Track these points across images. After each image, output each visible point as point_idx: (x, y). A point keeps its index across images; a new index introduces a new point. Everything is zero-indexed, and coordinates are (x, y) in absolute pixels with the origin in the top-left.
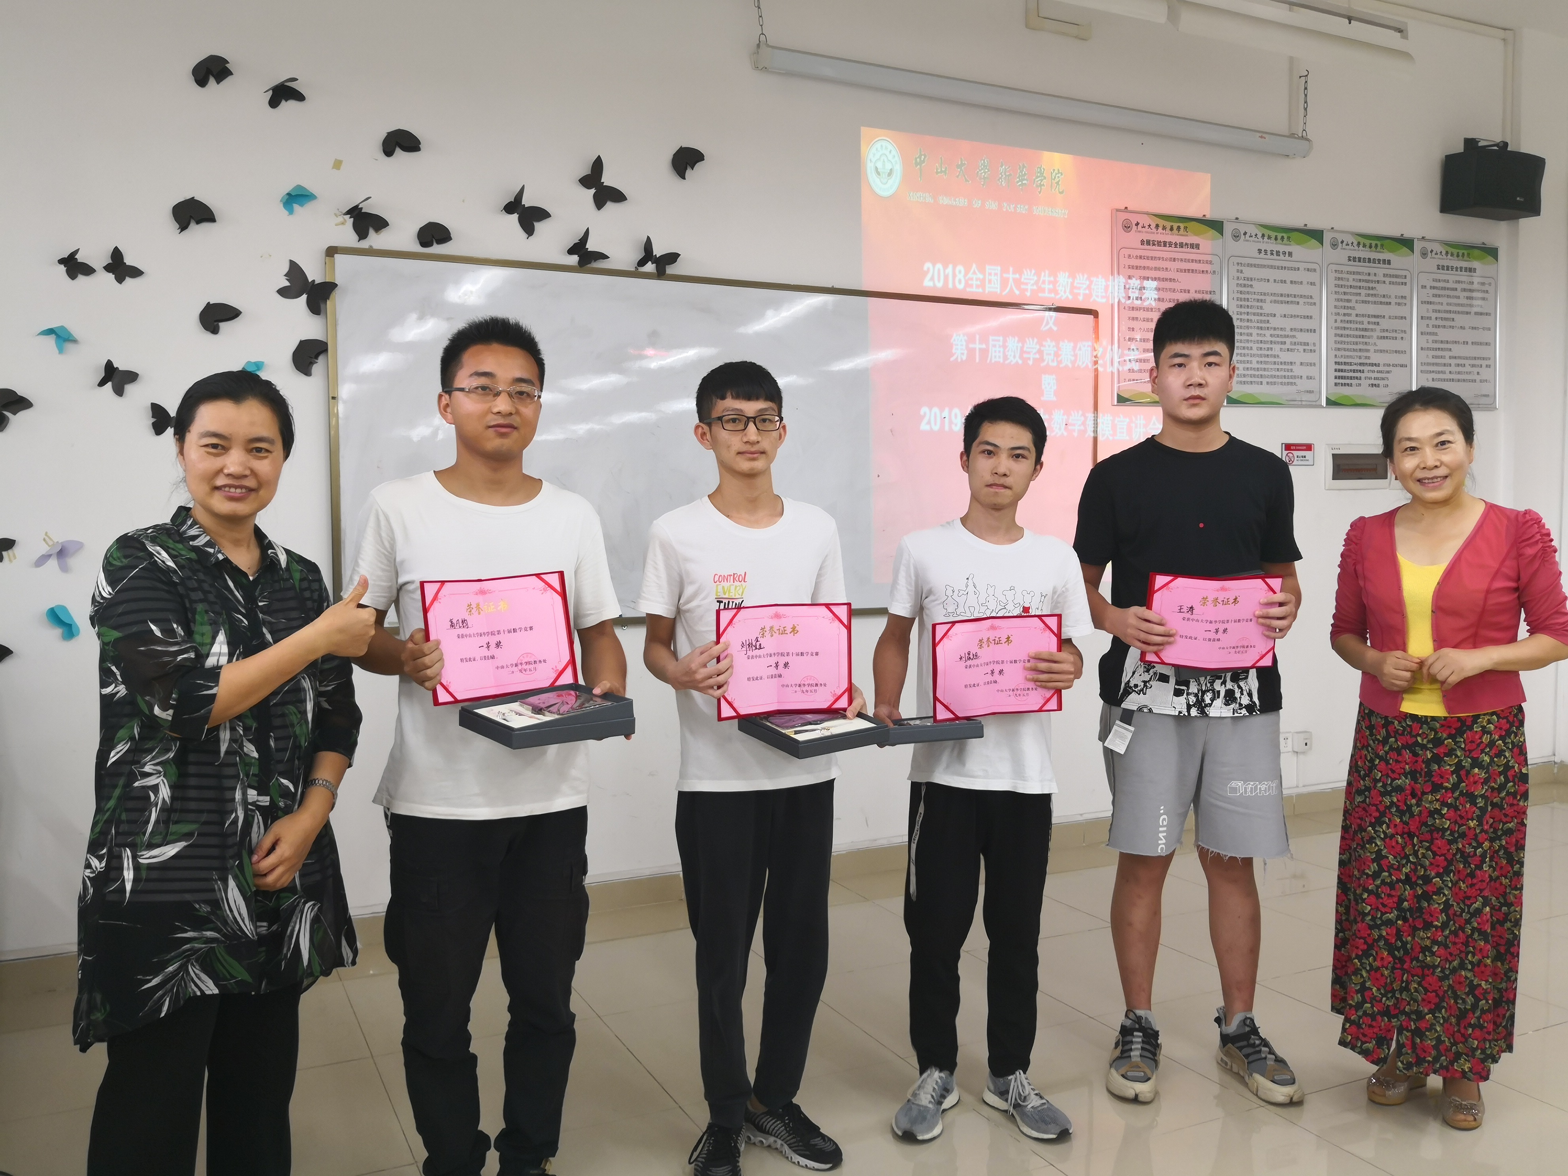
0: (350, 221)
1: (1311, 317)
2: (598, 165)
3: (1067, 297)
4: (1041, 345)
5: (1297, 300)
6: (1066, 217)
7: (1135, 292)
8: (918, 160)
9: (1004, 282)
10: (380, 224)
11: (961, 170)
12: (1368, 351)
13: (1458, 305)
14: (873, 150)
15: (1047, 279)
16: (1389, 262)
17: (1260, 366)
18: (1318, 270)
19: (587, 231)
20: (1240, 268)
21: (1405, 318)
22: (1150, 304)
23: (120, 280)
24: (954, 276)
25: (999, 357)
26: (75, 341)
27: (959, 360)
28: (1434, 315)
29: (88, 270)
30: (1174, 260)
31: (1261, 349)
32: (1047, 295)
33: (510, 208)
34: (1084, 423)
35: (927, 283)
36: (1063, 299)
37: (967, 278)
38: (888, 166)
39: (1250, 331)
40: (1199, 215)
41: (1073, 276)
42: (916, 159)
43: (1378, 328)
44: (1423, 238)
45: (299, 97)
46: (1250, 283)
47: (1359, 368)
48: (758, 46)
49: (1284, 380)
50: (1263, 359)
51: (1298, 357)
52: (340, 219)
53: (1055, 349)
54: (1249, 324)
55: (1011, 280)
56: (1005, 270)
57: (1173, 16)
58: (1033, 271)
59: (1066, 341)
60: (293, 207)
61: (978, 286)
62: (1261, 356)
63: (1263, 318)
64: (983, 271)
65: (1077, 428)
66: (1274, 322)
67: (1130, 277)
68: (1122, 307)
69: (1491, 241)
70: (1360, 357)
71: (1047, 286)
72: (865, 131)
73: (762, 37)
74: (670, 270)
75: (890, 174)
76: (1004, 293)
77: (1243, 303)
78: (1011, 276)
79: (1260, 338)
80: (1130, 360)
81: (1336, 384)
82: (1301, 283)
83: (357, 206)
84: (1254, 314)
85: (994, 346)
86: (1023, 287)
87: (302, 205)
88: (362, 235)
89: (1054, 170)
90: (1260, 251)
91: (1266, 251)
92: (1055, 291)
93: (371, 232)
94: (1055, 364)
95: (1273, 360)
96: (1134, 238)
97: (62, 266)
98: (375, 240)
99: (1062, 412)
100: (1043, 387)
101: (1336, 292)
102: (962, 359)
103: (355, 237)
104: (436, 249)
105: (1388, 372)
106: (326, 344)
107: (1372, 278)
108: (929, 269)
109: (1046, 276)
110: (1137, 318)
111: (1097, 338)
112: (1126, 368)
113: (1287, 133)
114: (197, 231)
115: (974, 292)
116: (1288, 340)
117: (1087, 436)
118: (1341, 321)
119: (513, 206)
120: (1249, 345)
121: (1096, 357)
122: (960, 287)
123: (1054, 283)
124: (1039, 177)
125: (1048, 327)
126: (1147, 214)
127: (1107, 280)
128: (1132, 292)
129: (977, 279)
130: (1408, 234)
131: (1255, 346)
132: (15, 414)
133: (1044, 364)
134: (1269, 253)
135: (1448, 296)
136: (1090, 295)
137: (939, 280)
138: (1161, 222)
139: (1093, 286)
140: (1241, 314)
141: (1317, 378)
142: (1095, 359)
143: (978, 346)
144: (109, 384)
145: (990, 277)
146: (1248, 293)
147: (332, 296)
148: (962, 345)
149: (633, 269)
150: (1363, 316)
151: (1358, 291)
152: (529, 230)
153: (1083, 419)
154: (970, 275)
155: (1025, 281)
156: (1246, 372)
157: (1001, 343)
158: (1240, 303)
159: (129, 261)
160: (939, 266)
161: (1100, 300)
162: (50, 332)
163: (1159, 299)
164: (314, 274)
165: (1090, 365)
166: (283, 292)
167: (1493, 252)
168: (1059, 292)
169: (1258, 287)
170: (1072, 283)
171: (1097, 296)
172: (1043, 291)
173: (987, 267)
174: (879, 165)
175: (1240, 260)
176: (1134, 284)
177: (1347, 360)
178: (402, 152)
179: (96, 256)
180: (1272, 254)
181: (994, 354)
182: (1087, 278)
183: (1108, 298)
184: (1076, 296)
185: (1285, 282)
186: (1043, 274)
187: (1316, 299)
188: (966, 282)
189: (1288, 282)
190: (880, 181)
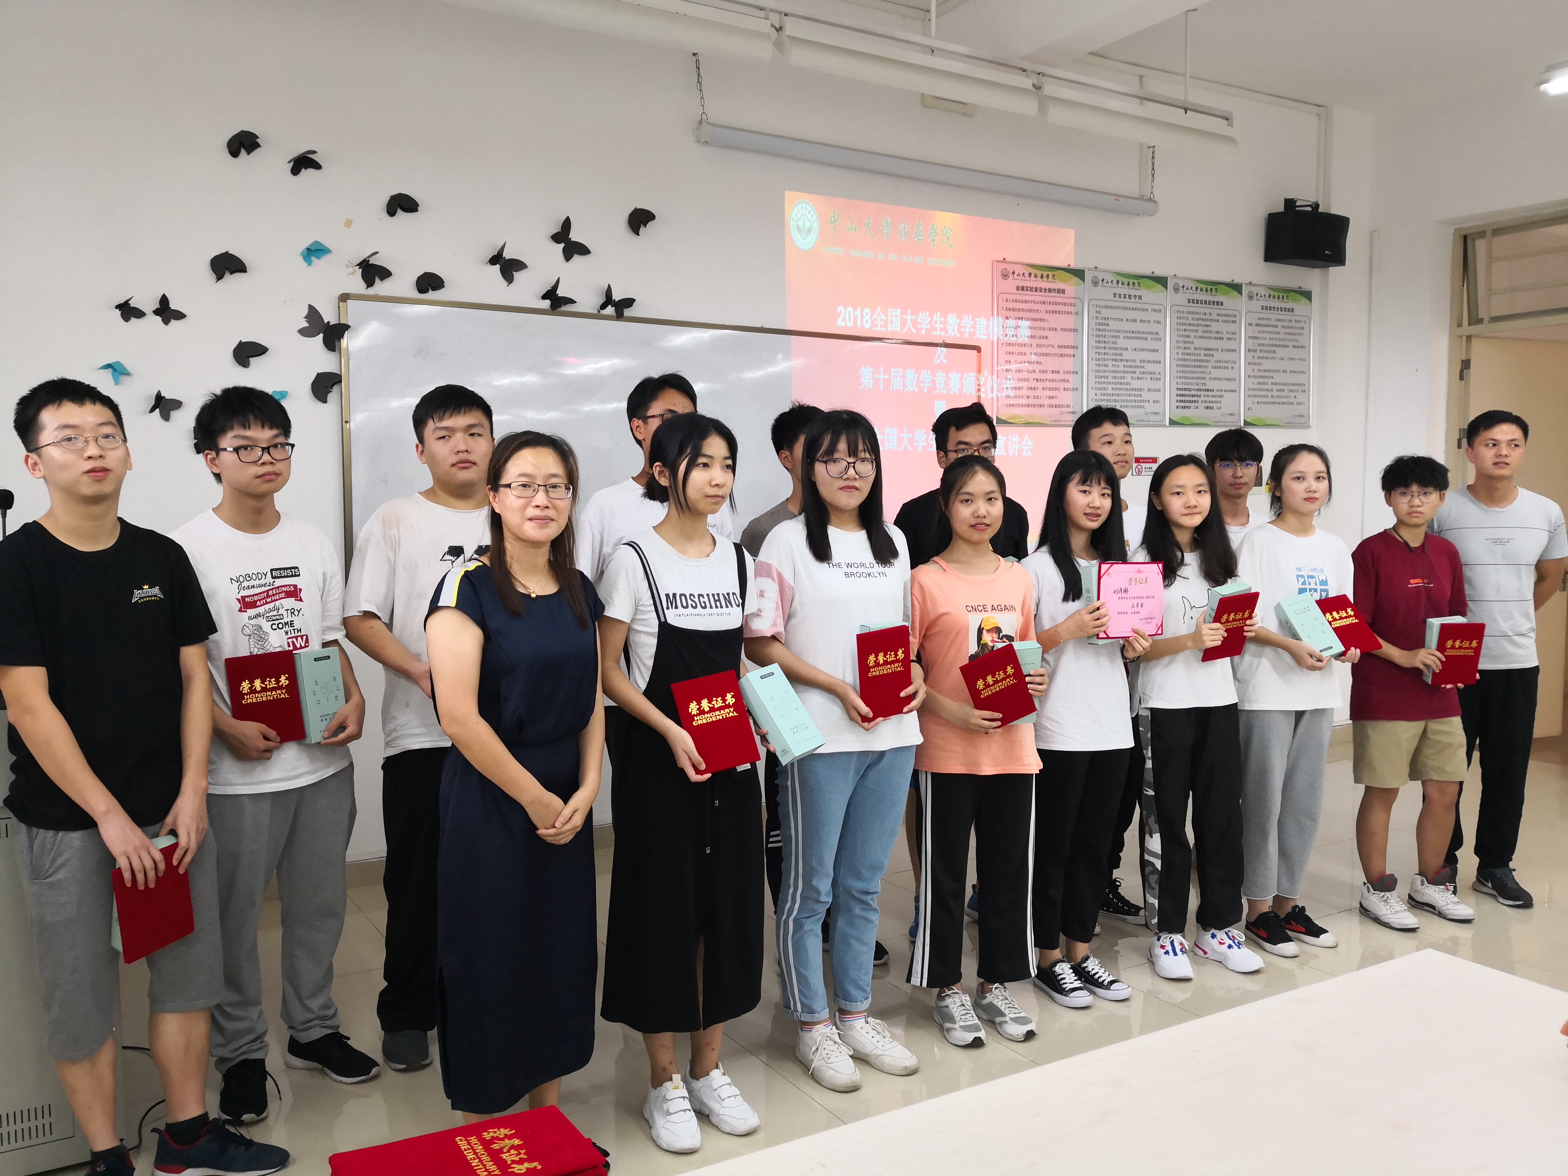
0: (359, 272)
1: (1157, 351)
2: (567, 224)
3: (955, 335)
4: (934, 376)
5: (1145, 336)
6: (954, 267)
7: (1011, 331)
8: (832, 219)
9: (903, 323)
10: (384, 274)
11: (868, 227)
12: (1204, 378)
13: (1279, 339)
14: (795, 211)
15: (939, 319)
16: (1222, 304)
17: (1114, 392)
18: (1163, 311)
19: (559, 279)
20: (1098, 309)
21: (1235, 350)
22: (1024, 340)
23: (166, 322)
24: (862, 317)
25: (900, 386)
26: (128, 374)
28: (1259, 348)
29: (139, 314)
30: (1044, 303)
31: (1115, 378)
32: (938, 333)
33: (494, 260)
35: (840, 323)
36: (952, 337)
37: (873, 319)
38: (808, 224)
39: (1106, 362)
40: (1064, 265)
41: (960, 317)
43: (1212, 359)
44: (1250, 283)
45: (317, 166)
46: (1106, 322)
47: (1197, 393)
48: (700, 122)
49: (1134, 404)
50: (1117, 386)
51: (1146, 384)
52: (351, 270)
53: (945, 379)
54: (1106, 357)
55: (909, 321)
56: (904, 312)
57: (1042, 111)
58: (927, 313)
59: (954, 372)
60: (311, 259)
61: (881, 326)
62: (1116, 383)
63: (1117, 351)
64: (886, 314)
66: (1127, 355)
67: (1007, 318)
68: (1000, 344)
69: (1306, 287)
70: (1198, 384)
71: (939, 326)
72: (787, 193)
73: (704, 116)
74: (627, 312)
75: (809, 230)
76: (903, 332)
77: (1101, 339)
78: (909, 317)
79: (1114, 369)
80: (1007, 388)
81: (1177, 407)
82: (1149, 322)
83: (366, 259)
84: (1110, 348)
85: (896, 376)
86: (919, 326)
87: (319, 258)
88: (370, 283)
89: (945, 227)
90: (1115, 295)
91: (1120, 295)
92: (945, 329)
93: (377, 280)
94: (945, 392)
95: (1125, 387)
96: (1011, 285)
97: (118, 310)
98: (381, 287)
101: (1178, 329)
102: (869, 388)
103: (363, 284)
104: (432, 295)
105: (1221, 396)
106: (340, 376)
107: (1207, 317)
108: (841, 311)
109: (937, 317)
110: (1013, 353)
111: (979, 371)
112: (1004, 394)
113: (1138, 196)
114: (232, 280)
115: (878, 330)
116: (1138, 370)
118: (1182, 353)
119: (496, 259)
120: (1106, 374)
121: (979, 385)
122: (867, 326)
123: (945, 323)
124: (933, 233)
125: (940, 360)
126: (1022, 264)
127: (988, 320)
128: (1009, 331)
129: (881, 320)
130: (1237, 280)
131: (1110, 375)
133: (937, 392)
134: (1122, 296)
135: (1270, 332)
136: (975, 333)
137: (850, 321)
138: (1033, 271)
139: (976, 326)
140: (1099, 348)
141: (1162, 402)
142: (978, 387)
143: (882, 377)
144: (158, 410)
145: (892, 318)
146: (1105, 330)
147: (345, 335)
148: (868, 376)
149: (596, 312)
150: (1200, 349)
151: (1196, 328)
152: (508, 278)
154: (875, 317)
155: (921, 321)
157: (901, 374)
158: (1098, 339)
159: (173, 306)
160: (850, 309)
161: (982, 337)
162: (109, 366)
163: (1031, 336)
164: (329, 316)
165: (974, 392)
166: (303, 332)
167: (1307, 295)
168: (949, 331)
169: (1113, 325)
170: (960, 323)
171: (980, 334)
172: (936, 329)
173: (890, 310)
174: (800, 223)
175: (1099, 303)
176: (1011, 324)
177: (1186, 387)
178: (403, 212)
179: (147, 302)
180: (1125, 297)
181: (895, 383)
182: (971, 319)
183: (989, 336)
184: (962, 334)
185: (1136, 321)
186: (935, 315)
187: (1161, 336)
188: (872, 322)
189: (1138, 321)
190: (802, 238)
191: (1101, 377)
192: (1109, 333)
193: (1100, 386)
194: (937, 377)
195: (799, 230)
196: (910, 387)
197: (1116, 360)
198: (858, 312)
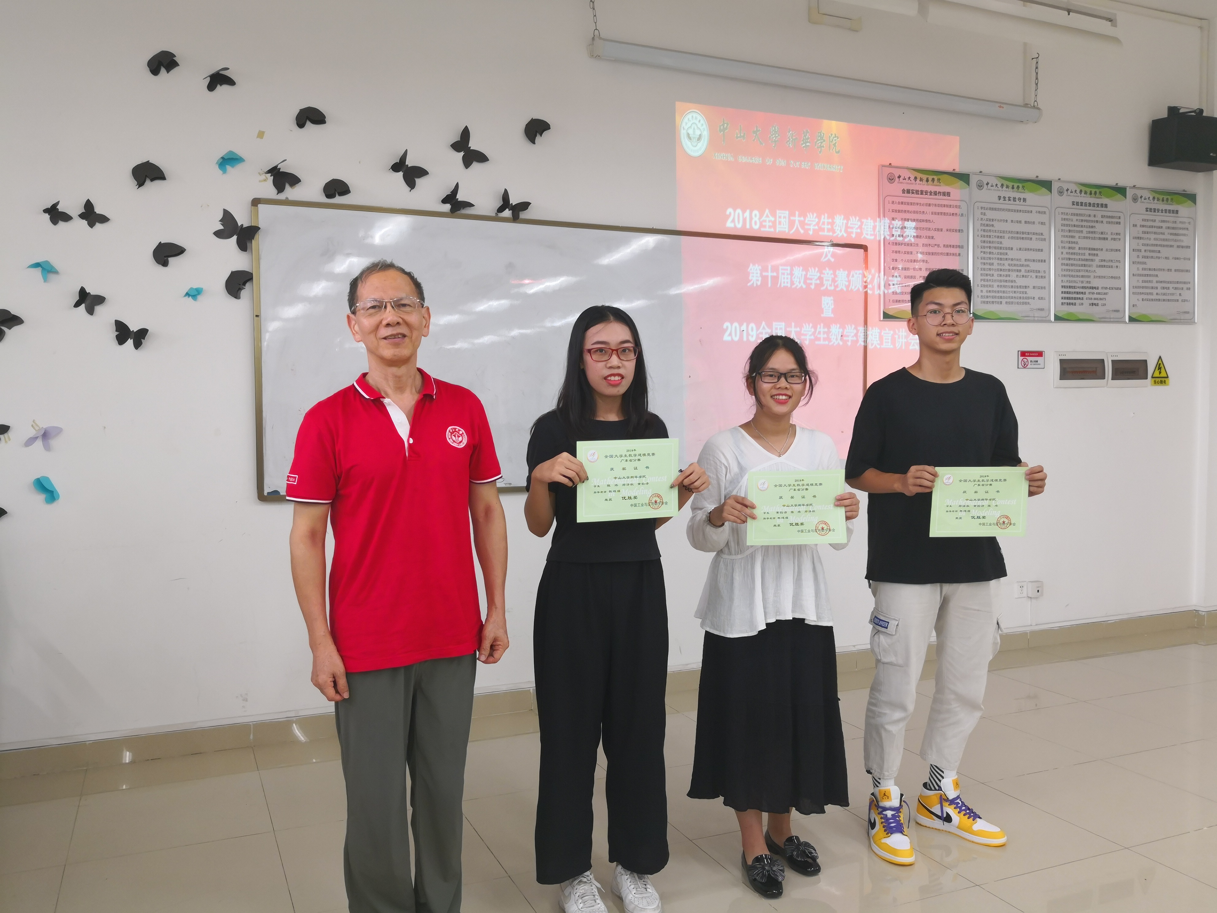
0: (270, 179)
1: (1042, 250)
2: (466, 134)
3: (843, 235)
4: (821, 273)
5: (1030, 236)
6: (841, 171)
7: (897, 231)
9: (791, 224)
10: (294, 180)
11: (756, 134)
12: (1089, 277)
13: (1164, 240)
14: (686, 120)
15: (826, 221)
16: (1106, 206)
17: (1000, 289)
18: (1047, 213)
19: (457, 185)
20: (983, 211)
21: (1119, 250)
22: (910, 240)
23: (91, 225)
24: (751, 218)
25: (787, 283)
26: (56, 272)
27: (755, 285)
28: (1143, 248)
29: (66, 218)
30: (930, 205)
31: (1001, 275)
32: (826, 233)
33: (396, 168)
34: (856, 335)
35: (729, 224)
36: (839, 236)
37: (762, 220)
38: (698, 133)
39: (991, 261)
40: (950, 170)
41: (847, 218)
42: (720, 126)
43: (1097, 258)
44: (1134, 186)
45: (230, 82)
46: (991, 223)
47: (1081, 290)
48: (593, 39)
49: (1019, 300)
50: (1003, 284)
51: (1031, 282)
52: (263, 177)
53: (833, 276)
54: (991, 256)
55: (797, 222)
56: (792, 214)
57: (923, 9)
58: (815, 215)
59: (841, 270)
60: (226, 168)
61: (770, 227)
62: (1001, 281)
63: (1002, 251)
64: (774, 215)
65: (850, 339)
66: (1011, 254)
67: (893, 219)
68: (887, 243)
69: (1190, 189)
70: (1082, 282)
71: (826, 227)
72: (679, 105)
73: (596, 32)
74: (523, 215)
75: (699, 138)
76: (792, 232)
77: (986, 239)
78: (797, 219)
79: (1000, 267)
80: (894, 285)
81: (1062, 304)
82: (1034, 223)
83: (277, 166)
84: (995, 248)
85: (783, 274)
86: (807, 227)
87: (233, 167)
88: (280, 188)
90: (1000, 198)
91: (1004, 197)
92: (832, 230)
93: (287, 186)
94: (832, 288)
95: (1010, 284)
96: (897, 188)
97: (47, 215)
98: (290, 193)
99: (838, 326)
100: (823, 306)
101: (1062, 230)
102: (757, 284)
103: (275, 191)
104: (338, 200)
105: (1105, 294)
106: (252, 274)
107: (1092, 218)
108: (730, 214)
109: (825, 219)
110: (899, 252)
111: (867, 268)
112: (891, 291)
113: (1021, 103)
114: (151, 187)
115: (768, 231)
116: (1023, 269)
117: (858, 345)
118: (1067, 253)
119: (399, 166)
120: (991, 272)
121: (865, 282)
122: (756, 227)
123: (832, 223)
124: (819, 140)
125: (827, 259)
126: (908, 168)
127: (875, 221)
128: (896, 231)
129: (770, 221)
130: (1121, 184)
131: (996, 273)
132: (10, 328)
133: (823, 288)
134: (1007, 199)
135: (1155, 233)
136: (861, 233)
137: (739, 222)
138: (919, 175)
139: (863, 227)
140: (984, 247)
141: (1047, 298)
142: (865, 284)
143: (770, 274)
144: (83, 306)
145: (780, 220)
146: (990, 231)
147: (256, 236)
148: (757, 273)
149: (494, 215)
150: (1085, 249)
151: (1081, 229)
152: (411, 184)
153: (855, 331)
154: (764, 218)
155: (808, 223)
156: (989, 294)
157: (789, 272)
158: (983, 239)
159: (98, 210)
160: (739, 211)
161: (869, 237)
162: (37, 265)
163: (917, 237)
164: (242, 220)
165: (861, 289)
166: (218, 234)
167: (1192, 198)
168: (836, 231)
169: (998, 226)
170: (847, 224)
171: (867, 234)
172: (823, 230)
173: (778, 212)
174: (691, 132)
175: (983, 205)
176: (897, 224)
177: (1071, 284)
178: (311, 124)
179: (75, 208)
180: (1009, 200)
181: (783, 280)
182: (859, 220)
183: (875, 235)
184: (849, 234)
185: (1020, 222)
186: (823, 217)
187: (1046, 236)
188: (761, 223)
189: (1023, 222)
190: (691, 144)
191: (987, 275)
192: (995, 234)
193: (986, 283)
194: (824, 274)
195: (689, 138)
196: (797, 283)
197: (1001, 259)
198: (747, 214)
